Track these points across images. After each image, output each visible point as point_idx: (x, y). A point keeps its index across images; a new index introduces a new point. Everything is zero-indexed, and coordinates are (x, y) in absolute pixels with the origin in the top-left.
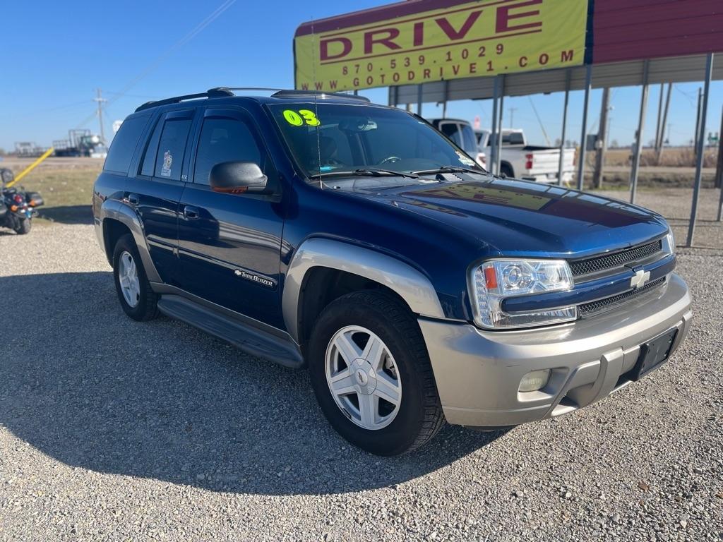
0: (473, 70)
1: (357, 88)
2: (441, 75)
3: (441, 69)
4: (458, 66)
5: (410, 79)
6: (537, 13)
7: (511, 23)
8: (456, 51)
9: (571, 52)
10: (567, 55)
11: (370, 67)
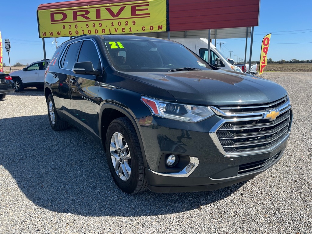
0: (124, 31)
1: (71, 35)
2: (110, 32)
3: (110, 29)
4: (117, 29)
5: (96, 33)
6: (147, 9)
7: (137, 13)
8: (116, 22)
9: (162, 26)
10: (160, 27)
11: (76, 26)
